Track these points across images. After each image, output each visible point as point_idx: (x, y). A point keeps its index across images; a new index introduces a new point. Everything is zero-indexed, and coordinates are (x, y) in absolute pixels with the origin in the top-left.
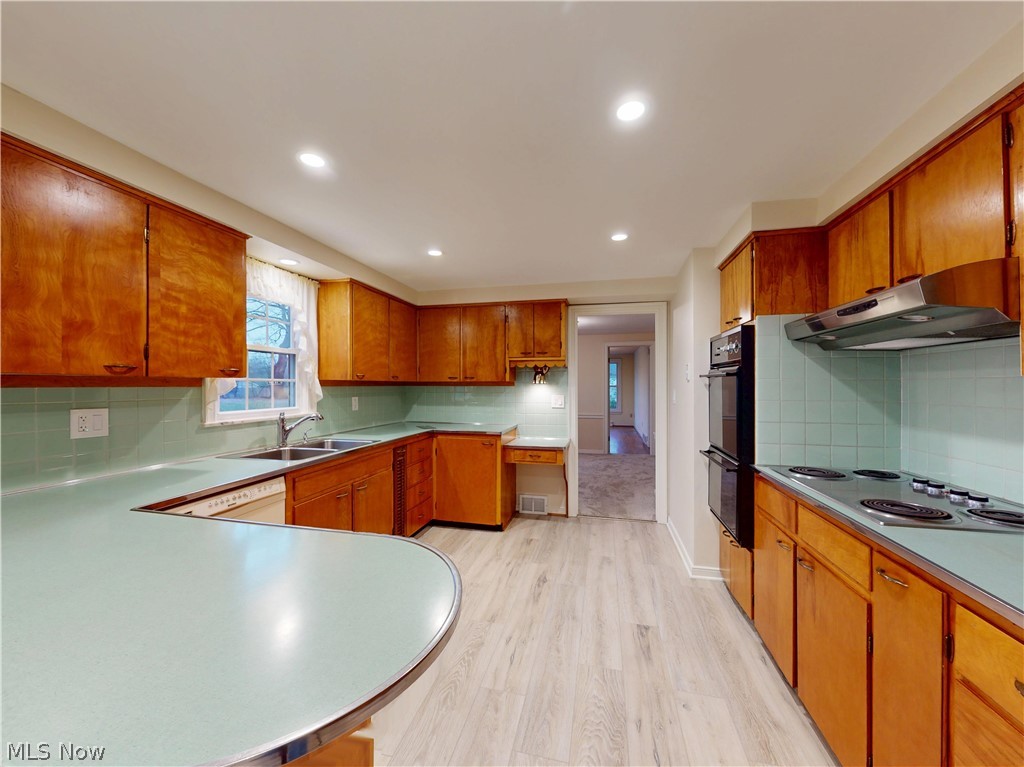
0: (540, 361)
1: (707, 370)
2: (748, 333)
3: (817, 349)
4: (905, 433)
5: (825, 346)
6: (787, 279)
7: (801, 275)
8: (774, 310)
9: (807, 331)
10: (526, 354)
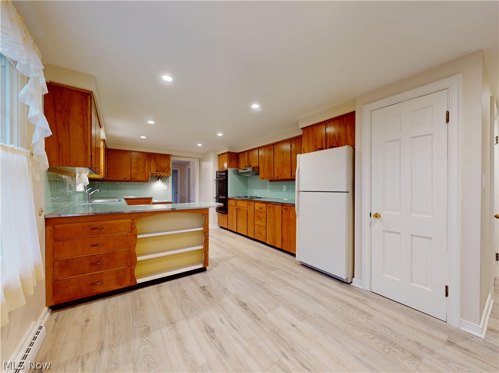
0: (162, 174)
1: (215, 179)
2: (226, 172)
3: (237, 175)
4: (248, 190)
5: (239, 175)
6: (233, 162)
7: (235, 161)
8: (231, 167)
9: (236, 172)
10: (157, 171)
